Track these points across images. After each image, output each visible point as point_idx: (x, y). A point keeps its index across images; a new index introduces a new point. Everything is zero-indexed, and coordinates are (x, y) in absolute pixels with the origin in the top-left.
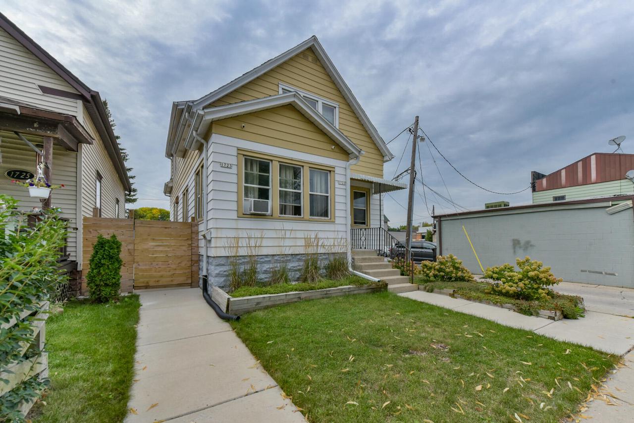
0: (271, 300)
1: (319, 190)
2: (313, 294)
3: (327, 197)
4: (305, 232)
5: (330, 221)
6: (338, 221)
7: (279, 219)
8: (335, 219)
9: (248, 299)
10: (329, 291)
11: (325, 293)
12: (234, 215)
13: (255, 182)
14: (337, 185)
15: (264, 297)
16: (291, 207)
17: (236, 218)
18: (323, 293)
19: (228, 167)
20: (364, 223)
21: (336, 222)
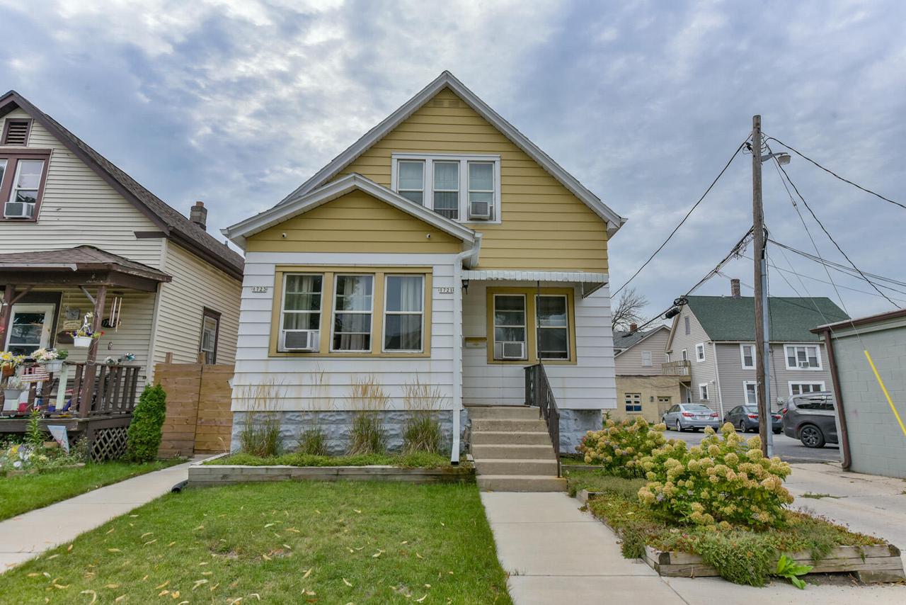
0: (244, 473)
1: (411, 306)
2: (312, 473)
3: (421, 315)
4: (353, 375)
5: (422, 355)
6: (435, 354)
7: (330, 356)
8: (430, 352)
9: (210, 469)
10: (343, 470)
11: (335, 472)
12: (264, 354)
13: (304, 305)
14: (436, 295)
15: (234, 469)
16: (359, 337)
17: (266, 358)
18: (331, 473)
19: (261, 292)
20: (565, 355)
21: (432, 358)
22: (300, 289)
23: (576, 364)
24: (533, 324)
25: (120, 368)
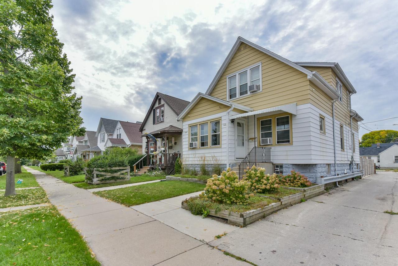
3: (220, 134)
5: (220, 147)
7: (200, 149)
8: (221, 145)
17: (188, 150)
19: (186, 133)
20: (289, 141)
21: (222, 147)
22: (195, 130)
23: (292, 145)
24: (276, 130)
25: (177, 154)
